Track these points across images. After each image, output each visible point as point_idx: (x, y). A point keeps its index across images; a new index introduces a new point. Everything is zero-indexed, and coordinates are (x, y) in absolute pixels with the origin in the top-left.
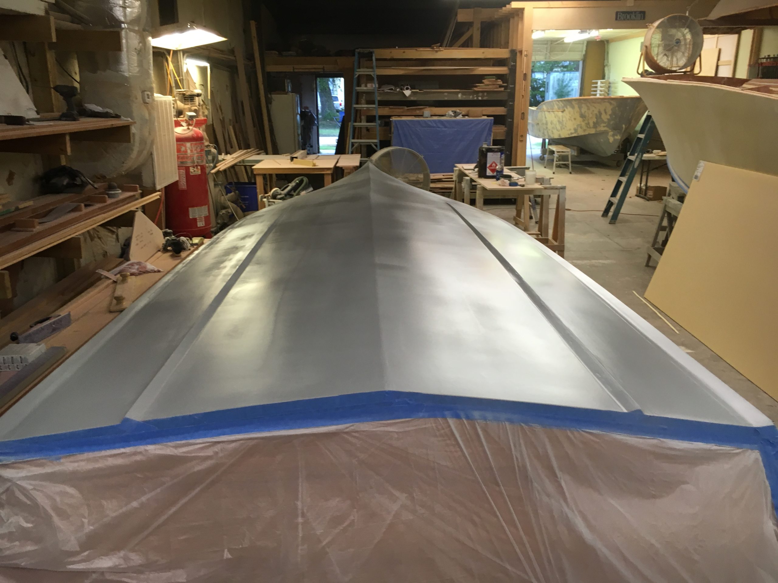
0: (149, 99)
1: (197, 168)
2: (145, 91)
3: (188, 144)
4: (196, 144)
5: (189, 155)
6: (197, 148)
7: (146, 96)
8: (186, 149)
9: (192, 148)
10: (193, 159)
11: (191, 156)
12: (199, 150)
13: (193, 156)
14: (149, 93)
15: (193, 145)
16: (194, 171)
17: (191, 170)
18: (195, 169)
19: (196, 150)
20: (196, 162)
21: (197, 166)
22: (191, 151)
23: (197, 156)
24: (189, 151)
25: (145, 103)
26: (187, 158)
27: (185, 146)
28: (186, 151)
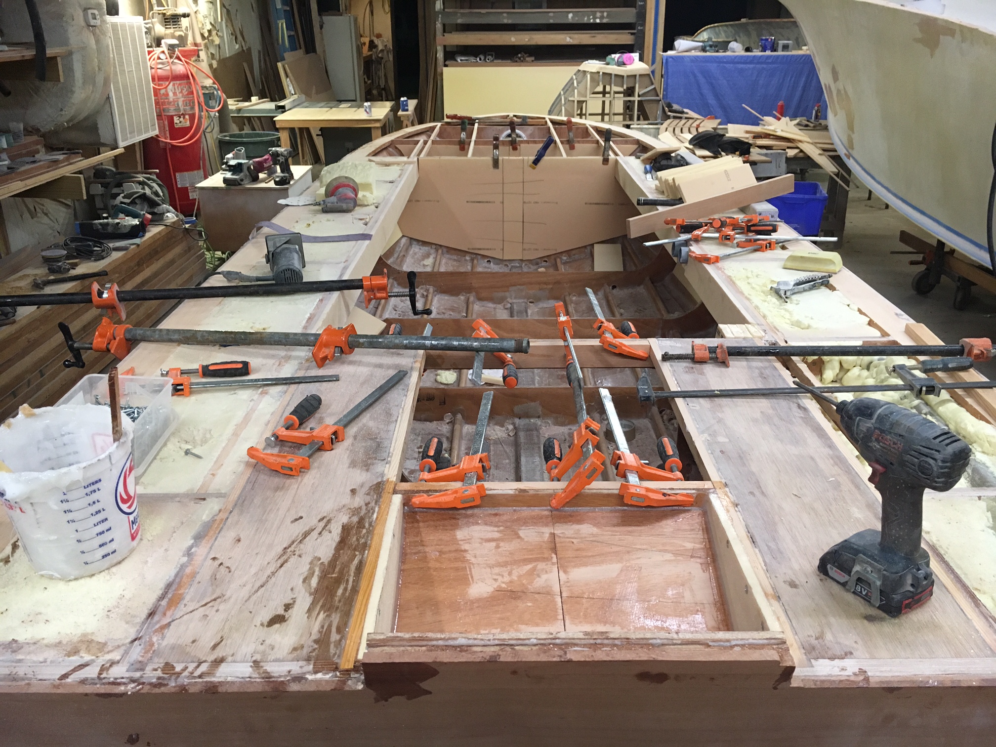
0: (95, 21)
1: (184, 118)
2: (89, 9)
3: (170, 85)
4: (180, 84)
5: (171, 100)
6: (182, 90)
7: (90, 16)
8: (167, 91)
9: (175, 90)
10: (178, 105)
11: (174, 101)
12: (185, 92)
13: (178, 101)
14: (96, 12)
15: (176, 87)
16: (180, 122)
17: (176, 120)
18: (182, 119)
19: (181, 92)
20: (182, 108)
21: (182, 114)
22: (175, 94)
23: (183, 101)
24: (171, 94)
25: (89, 26)
26: (169, 103)
27: (166, 88)
28: (168, 95)
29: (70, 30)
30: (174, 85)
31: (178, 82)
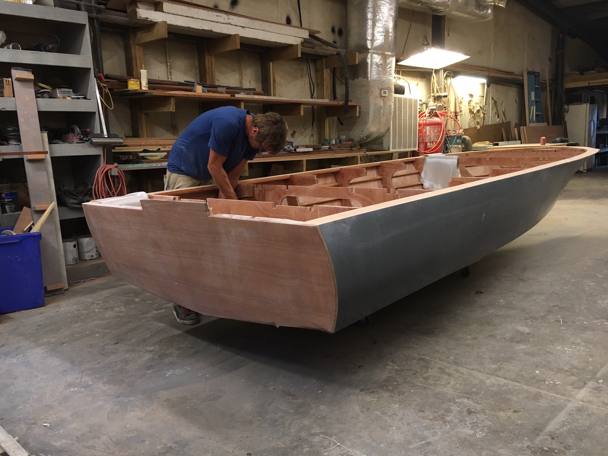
0: (385, 94)
1: (432, 143)
2: (383, 89)
3: (428, 128)
4: (433, 127)
5: (428, 135)
6: (434, 130)
7: (383, 92)
8: (426, 131)
9: (430, 130)
10: (431, 137)
11: (429, 135)
12: (435, 131)
13: (431, 135)
14: (387, 91)
15: (431, 128)
16: (430, 145)
17: (428, 144)
18: (431, 144)
19: (433, 131)
20: (432, 139)
21: (432, 142)
22: (430, 132)
23: (434, 135)
24: (428, 132)
25: (381, 96)
26: (426, 136)
27: (426, 130)
28: (426, 132)
29: (371, 97)
30: (430, 128)
31: (432, 126)
